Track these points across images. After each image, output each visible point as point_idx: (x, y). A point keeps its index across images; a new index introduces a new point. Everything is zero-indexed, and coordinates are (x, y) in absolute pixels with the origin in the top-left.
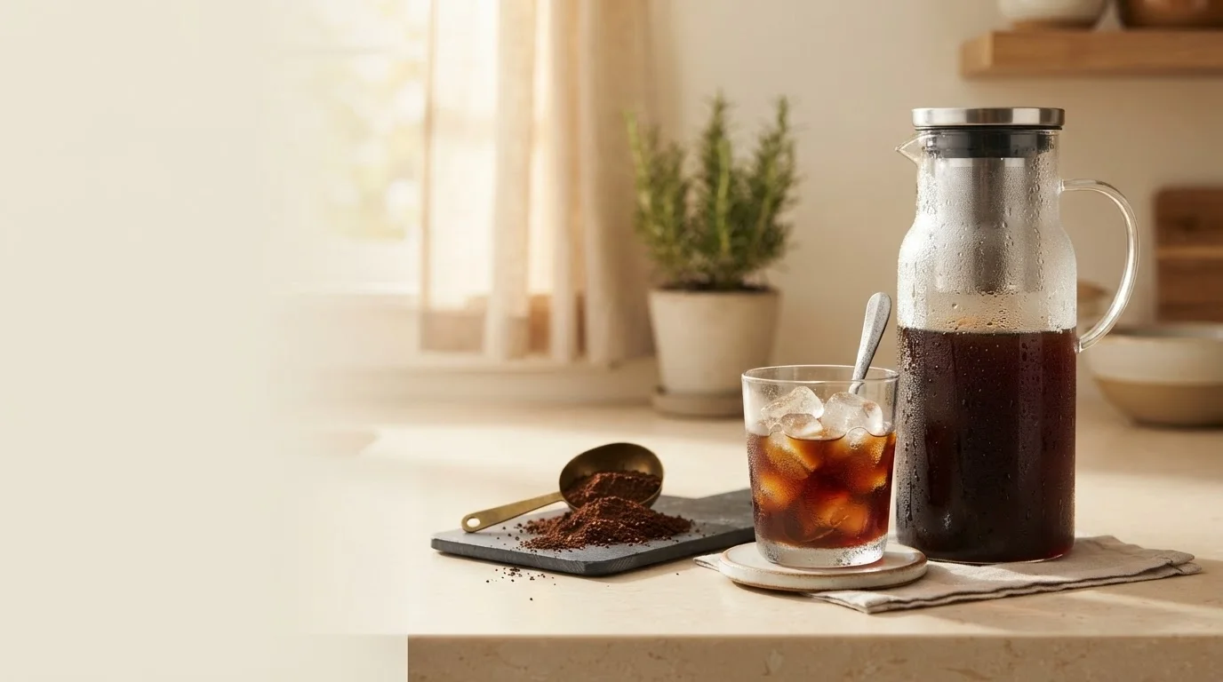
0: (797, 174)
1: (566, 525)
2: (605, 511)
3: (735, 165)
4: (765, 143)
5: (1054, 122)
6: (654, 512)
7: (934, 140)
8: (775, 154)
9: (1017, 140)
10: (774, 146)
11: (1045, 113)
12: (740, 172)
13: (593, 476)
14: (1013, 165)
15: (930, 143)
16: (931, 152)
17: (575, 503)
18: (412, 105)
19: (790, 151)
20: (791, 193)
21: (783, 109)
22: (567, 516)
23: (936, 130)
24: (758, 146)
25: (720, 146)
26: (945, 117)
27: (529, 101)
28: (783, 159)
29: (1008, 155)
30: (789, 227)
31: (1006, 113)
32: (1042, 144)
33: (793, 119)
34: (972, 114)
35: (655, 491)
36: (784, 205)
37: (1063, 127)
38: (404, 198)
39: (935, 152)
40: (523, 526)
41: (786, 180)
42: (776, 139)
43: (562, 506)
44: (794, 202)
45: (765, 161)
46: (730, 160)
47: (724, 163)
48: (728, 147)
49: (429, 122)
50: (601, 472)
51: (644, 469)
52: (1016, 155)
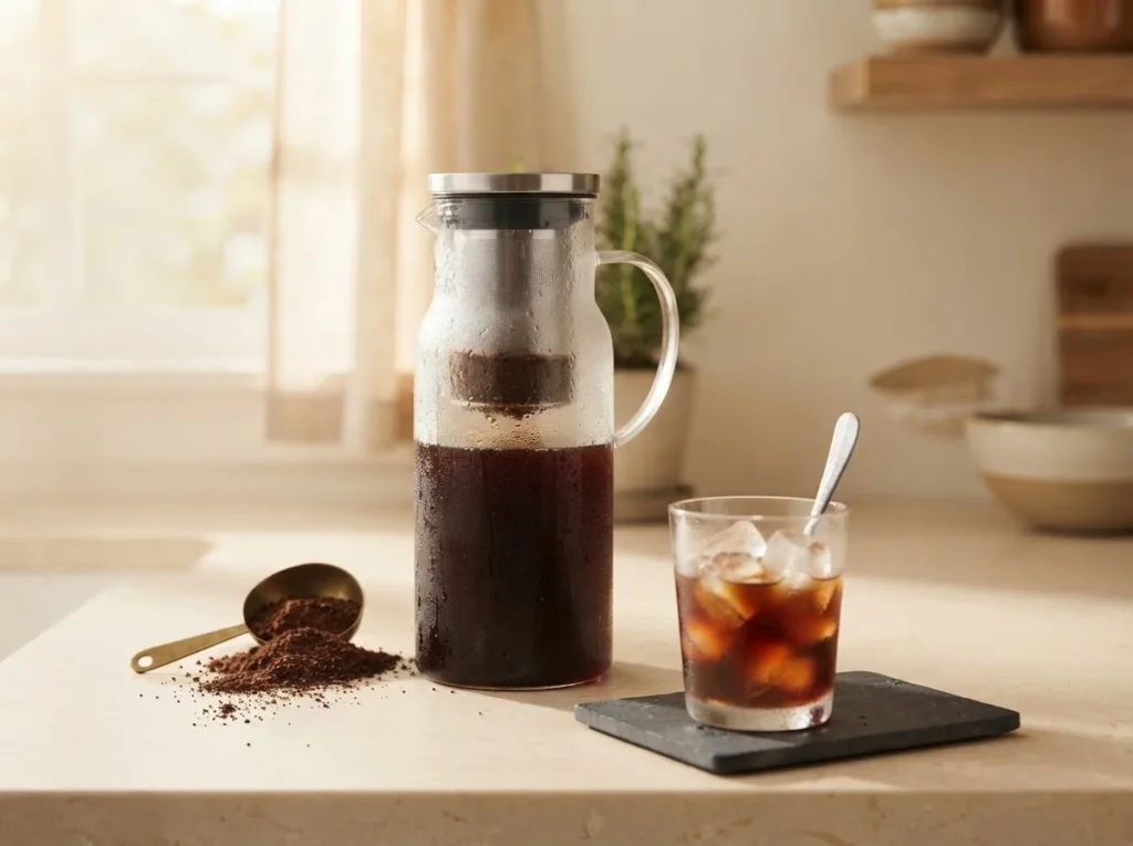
0: (716, 228)
1: (251, 661)
2: (296, 646)
3: (644, 217)
4: (678, 191)
5: (588, 188)
6: (353, 646)
7: (453, 208)
8: (689, 203)
9: (547, 210)
10: (688, 193)
11: (578, 179)
12: (650, 225)
13: (281, 604)
14: (543, 237)
15: (449, 213)
16: (449, 223)
17: (264, 637)
18: (257, 143)
19: (708, 200)
20: (710, 250)
21: (700, 152)
22: (253, 651)
23: (455, 197)
24: (668, 193)
25: (626, 195)
26: (468, 182)
27: (396, 140)
28: (699, 209)
29: (537, 226)
30: (705, 293)
31: (535, 179)
32: (575, 212)
33: (711, 161)
34: (497, 180)
35: (353, 622)
36: (699, 265)
37: (598, 195)
38: (247, 257)
39: (454, 221)
40: (203, 663)
41: (702, 236)
42: (691, 185)
43: (247, 641)
44: (711, 262)
45: (678, 212)
46: (637, 211)
47: (629, 214)
48: (635, 195)
49: (276, 166)
50: (291, 598)
51: (341, 595)
52: (547, 226)
